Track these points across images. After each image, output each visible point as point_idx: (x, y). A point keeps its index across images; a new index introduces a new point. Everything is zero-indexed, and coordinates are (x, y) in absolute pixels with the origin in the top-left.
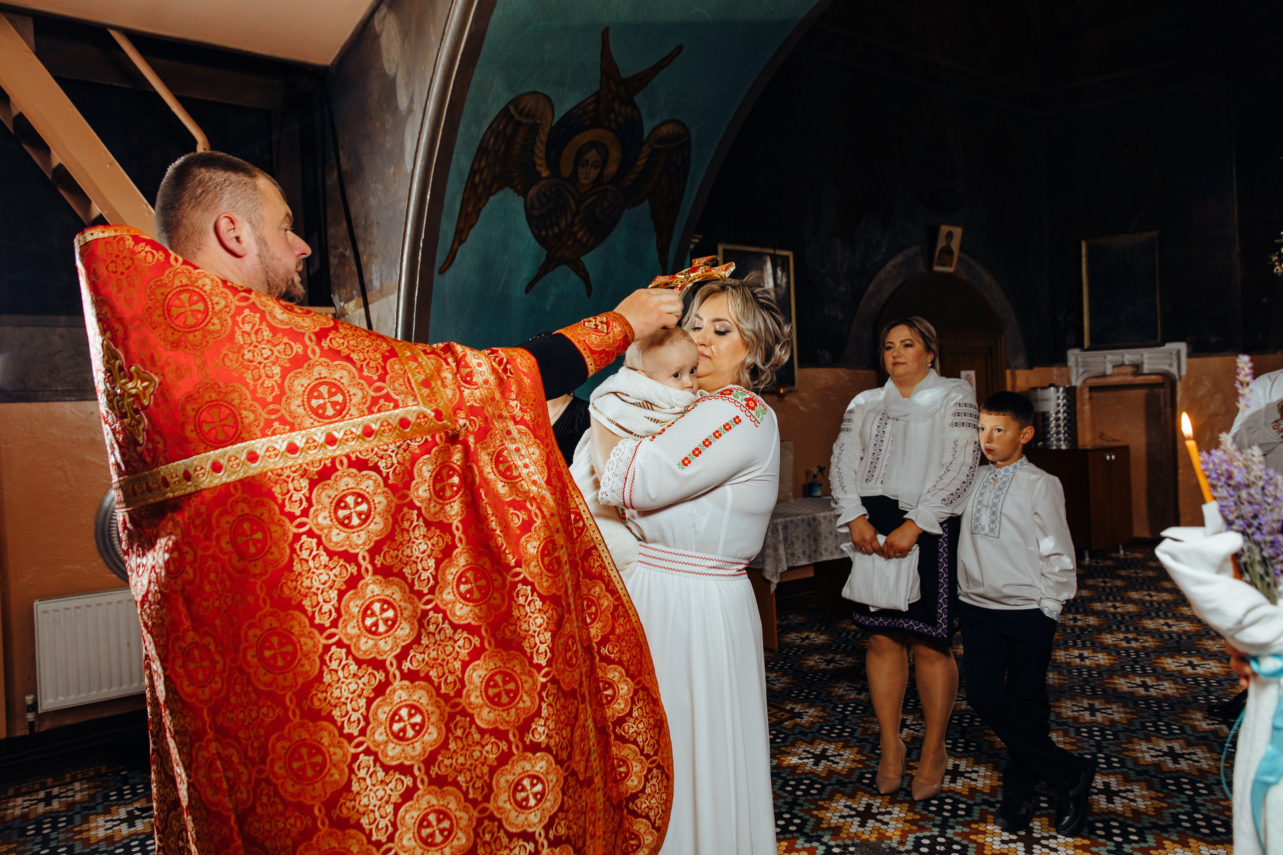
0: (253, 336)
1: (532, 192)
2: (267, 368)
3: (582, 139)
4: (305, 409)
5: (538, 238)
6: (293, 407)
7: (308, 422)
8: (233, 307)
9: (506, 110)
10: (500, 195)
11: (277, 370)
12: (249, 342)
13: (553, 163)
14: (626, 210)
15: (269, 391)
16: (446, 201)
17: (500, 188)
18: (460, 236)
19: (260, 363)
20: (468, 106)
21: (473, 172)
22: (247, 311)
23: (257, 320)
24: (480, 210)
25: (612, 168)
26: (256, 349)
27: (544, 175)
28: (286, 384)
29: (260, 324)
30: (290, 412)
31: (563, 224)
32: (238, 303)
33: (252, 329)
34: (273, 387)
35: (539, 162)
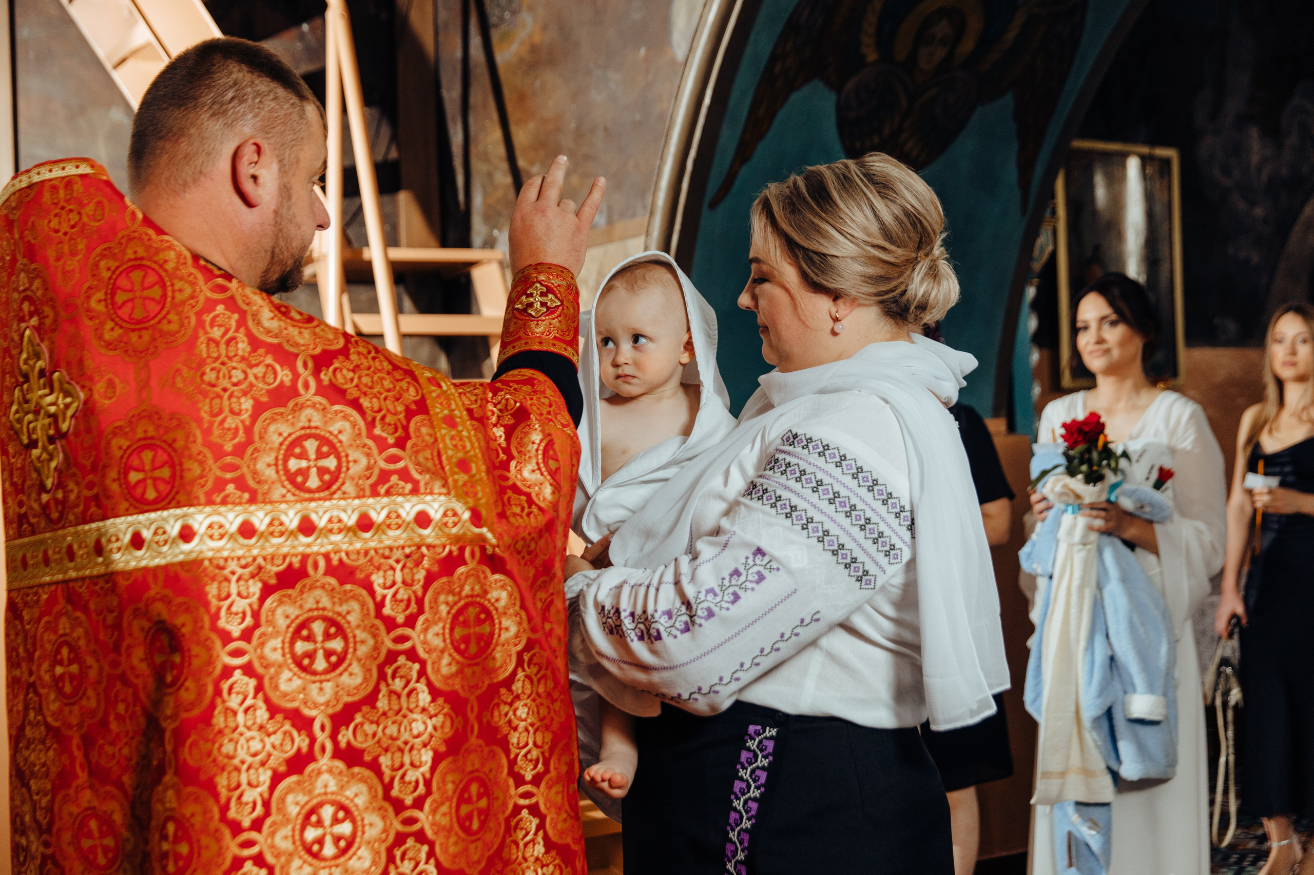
0: (223, 347)
1: (850, 84)
2: (234, 400)
4: (277, 472)
6: (260, 466)
7: (278, 492)
8: (202, 299)
11: (247, 404)
12: (215, 355)
13: (885, 40)
15: (230, 435)
17: (806, 80)
19: (225, 390)
21: (773, 59)
22: (220, 308)
23: (233, 323)
24: (775, 113)
25: (967, 45)
26: (224, 368)
27: (871, 58)
28: (257, 428)
29: (237, 331)
30: (255, 473)
32: (210, 294)
33: (223, 336)
34: (237, 429)
35: (866, 40)
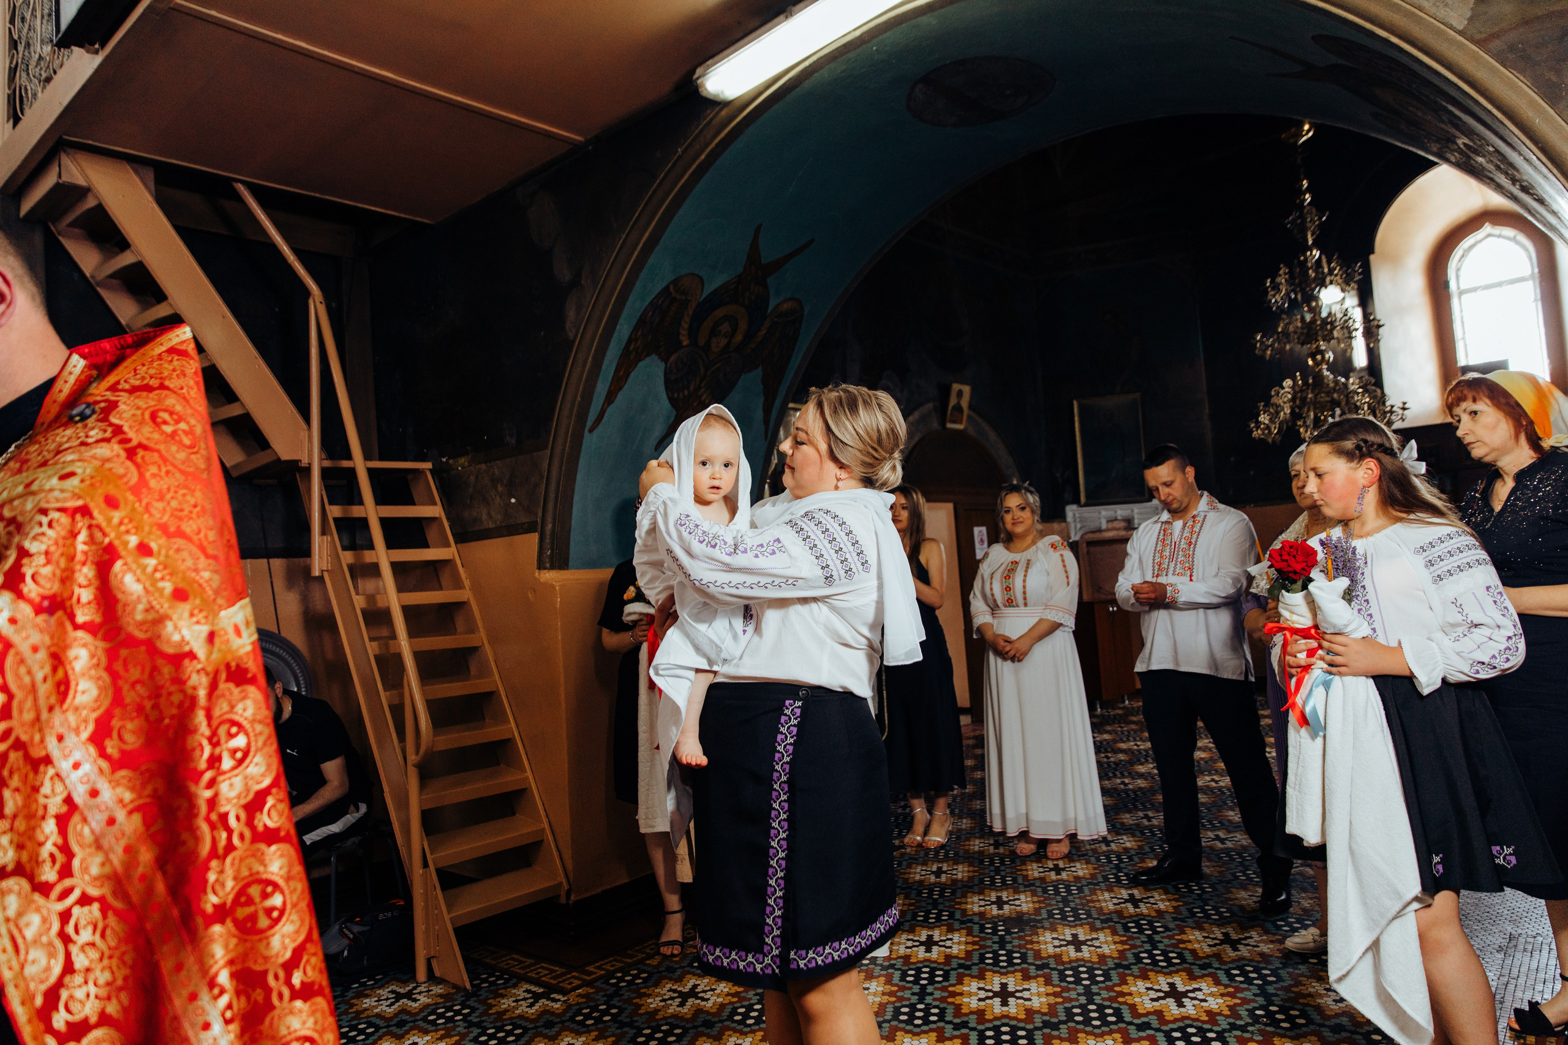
1: (673, 358)
3: (720, 313)
5: (672, 400)
9: (667, 287)
10: (647, 360)
13: (693, 333)
14: (743, 377)
16: (604, 367)
17: (648, 355)
18: (610, 398)
20: (638, 285)
21: (630, 341)
24: (629, 374)
25: (739, 337)
27: (685, 343)
31: (692, 388)
35: (683, 332)
